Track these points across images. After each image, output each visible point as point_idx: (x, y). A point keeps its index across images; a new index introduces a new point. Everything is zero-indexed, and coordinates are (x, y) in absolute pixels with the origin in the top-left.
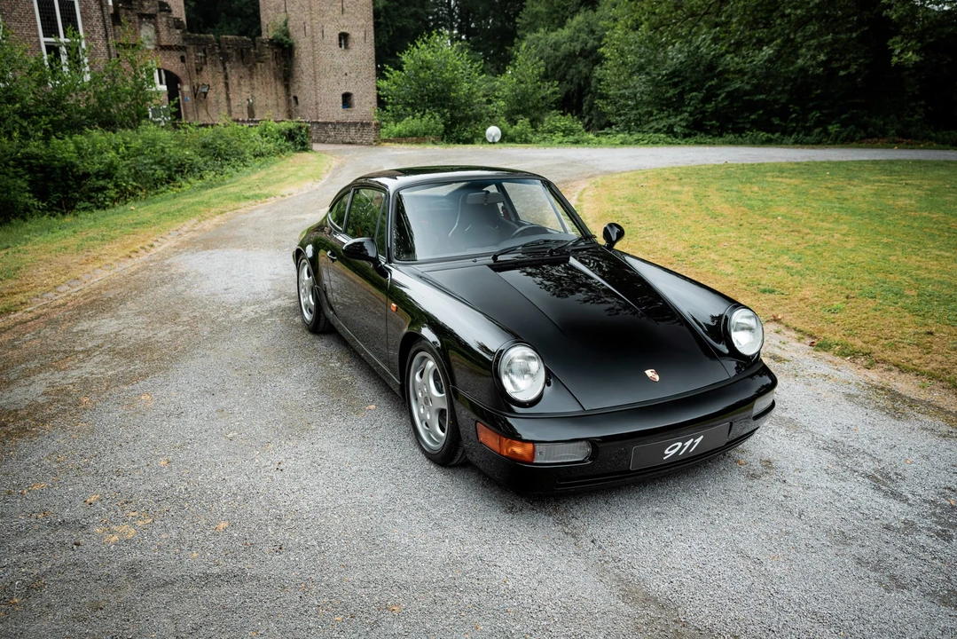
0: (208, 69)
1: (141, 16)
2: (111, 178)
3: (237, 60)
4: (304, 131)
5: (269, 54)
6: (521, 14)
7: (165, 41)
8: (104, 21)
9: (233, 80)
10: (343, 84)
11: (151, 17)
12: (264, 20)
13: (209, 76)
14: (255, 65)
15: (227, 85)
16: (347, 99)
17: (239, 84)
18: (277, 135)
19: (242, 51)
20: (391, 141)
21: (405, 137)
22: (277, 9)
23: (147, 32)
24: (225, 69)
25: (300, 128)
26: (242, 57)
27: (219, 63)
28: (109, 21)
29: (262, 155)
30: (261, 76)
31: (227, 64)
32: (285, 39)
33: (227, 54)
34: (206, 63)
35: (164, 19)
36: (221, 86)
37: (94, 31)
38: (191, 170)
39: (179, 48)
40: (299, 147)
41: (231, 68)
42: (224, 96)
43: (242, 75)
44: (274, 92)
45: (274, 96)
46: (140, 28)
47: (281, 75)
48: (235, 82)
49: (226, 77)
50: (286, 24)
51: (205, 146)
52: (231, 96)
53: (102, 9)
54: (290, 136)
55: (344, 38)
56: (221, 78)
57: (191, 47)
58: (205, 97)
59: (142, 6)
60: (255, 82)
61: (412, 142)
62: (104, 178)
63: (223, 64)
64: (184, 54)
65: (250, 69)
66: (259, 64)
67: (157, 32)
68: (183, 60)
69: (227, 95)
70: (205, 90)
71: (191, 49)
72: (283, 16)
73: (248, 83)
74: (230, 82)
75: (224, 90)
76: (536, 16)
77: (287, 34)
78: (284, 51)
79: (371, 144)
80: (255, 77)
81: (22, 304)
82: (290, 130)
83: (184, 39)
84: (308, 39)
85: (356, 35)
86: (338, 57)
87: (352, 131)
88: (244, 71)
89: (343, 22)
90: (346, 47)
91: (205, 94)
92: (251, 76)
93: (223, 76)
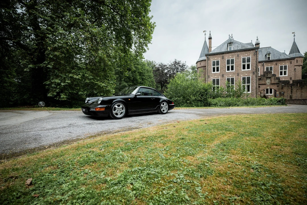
1: (267, 78)
3: (297, 86)
4: (283, 100)
7: (273, 82)
8: (256, 80)
9: (294, 90)
11: (270, 78)
13: (285, 89)
14: (304, 86)
15: (292, 92)
17: (296, 91)
19: (299, 83)
23: (268, 81)
24: (292, 88)
28: (258, 80)
30: (306, 89)
31: (293, 87)
34: (285, 86)
35: (273, 78)
36: (290, 92)
37: (253, 82)
39: (277, 84)
43: (298, 89)
46: (266, 80)
49: (292, 90)
52: (293, 94)
53: (256, 78)
56: (290, 90)
57: (281, 83)
58: (283, 95)
59: (268, 76)
60: (303, 91)
63: (291, 86)
64: (279, 85)
65: (301, 87)
66: (305, 86)
67: (271, 81)
70: (283, 93)
73: (300, 91)
80: (303, 89)
83: (279, 82)
92: (302, 89)
93: (291, 89)
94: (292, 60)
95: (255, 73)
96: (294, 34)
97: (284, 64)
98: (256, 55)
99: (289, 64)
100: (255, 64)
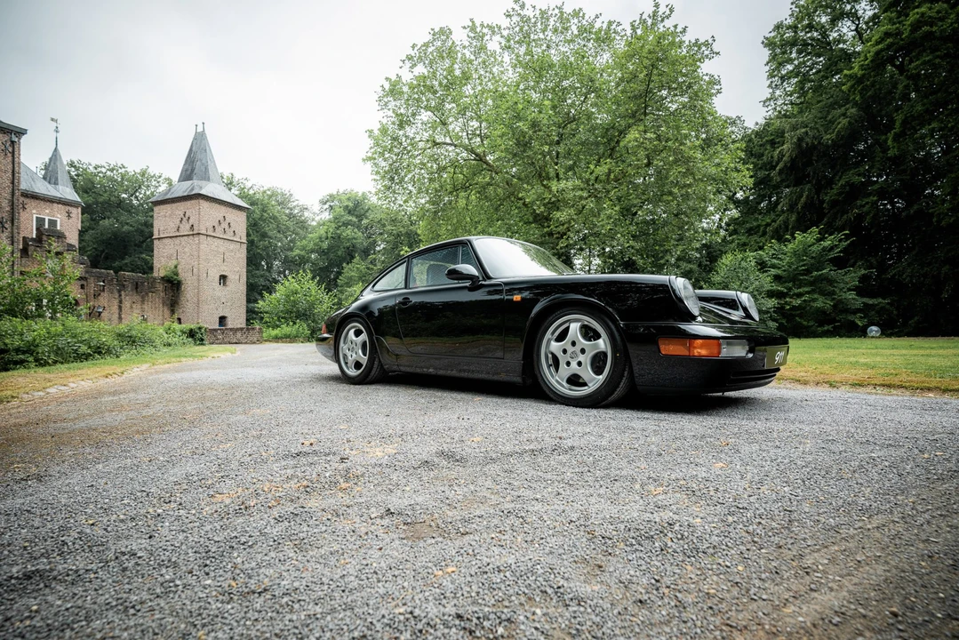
0: (105, 294)
2: (32, 354)
3: (132, 290)
4: (203, 330)
5: (160, 287)
6: (340, 277)
8: (13, 253)
9: (127, 304)
10: (220, 310)
11: (57, 254)
12: (156, 264)
13: (107, 301)
14: (147, 294)
15: (120, 308)
16: (222, 320)
17: (131, 307)
18: (179, 333)
19: (137, 284)
20: (270, 341)
21: (281, 338)
22: (170, 257)
24: (120, 295)
25: (200, 328)
26: (137, 288)
27: (115, 291)
28: (17, 255)
29: (170, 345)
30: (152, 302)
31: (123, 292)
32: (175, 277)
33: (124, 286)
34: (104, 290)
35: (71, 256)
36: (115, 308)
38: (109, 352)
39: (81, 279)
40: (198, 342)
41: (126, 295)
42: (117, 315)
43: (134, 301)
44: (161, 313)
45: (161, 317)
46: (47, 261)
47: (168, 302)
48: (128, 305)
49: (121, 302)
50: (176, 267)
51: (119, 335)
52: (123, 316)
53: (12, 244)
54: (192, 334)
55: (223, 278)
56: (116, 303)
57: (92, 278)
58: (100, 315)
60: (145, 306)
61: (286, 342)
62: (24, 353)
63: (119, 291)
64: (85, 283)
65: (143, 297)
66: (150, 294)
68: (82, 287)
69: (120, 315)
70: (101, 310)
71: (91, 280)
72: (175, 262)
73: (139, 307)
74: (123, 305)
75: (117, 311)
76: (350, 278)
77: (177, 274)
78: (173, 285)
79: (254, 343)
80: (146, 303)
81: (13, 397)
82: (191, 330)
83: (87, 272)
84: (195, 277)
85: (232, 277)
86: (220, 291)
87: (239, 334)
88: (137, 298)
89: (223, 268)
90: (224, 284)
91: (100, 313)
92: (143, 302)
93: (118, 301)
94: (71, 206)
95: (6, 226)
96: (55, 124)
97: (47, 211)
98: (13, 156)
99: (65, 219)
100: (9, 190)
